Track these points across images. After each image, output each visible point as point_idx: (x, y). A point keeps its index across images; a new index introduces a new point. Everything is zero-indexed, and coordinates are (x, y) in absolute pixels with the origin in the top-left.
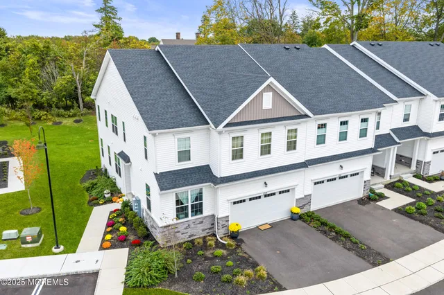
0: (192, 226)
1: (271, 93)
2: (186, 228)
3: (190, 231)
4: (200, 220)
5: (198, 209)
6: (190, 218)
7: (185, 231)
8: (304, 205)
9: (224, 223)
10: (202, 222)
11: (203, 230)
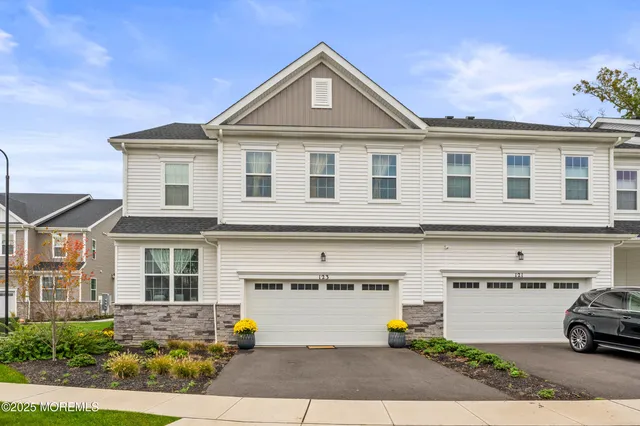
0: (175, 318)
1: (329, 81)
2: (163, 320)
3: (171, 328)
4: (192, 310)
5: (188, 288)
6: (172, 301)
7: (161, 325)
8: (426, 325)
9: (229, 318)
10: (195, 316)
11: (198, 333)
